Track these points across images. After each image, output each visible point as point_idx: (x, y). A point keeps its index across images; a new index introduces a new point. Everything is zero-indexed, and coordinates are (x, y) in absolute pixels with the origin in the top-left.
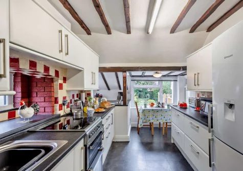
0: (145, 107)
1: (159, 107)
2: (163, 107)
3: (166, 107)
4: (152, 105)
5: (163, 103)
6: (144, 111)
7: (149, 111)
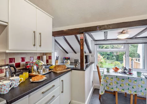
0: (108, 72)
1: (125, 73)
2: (130, 74)
3: (135, 74)
4: (116, 70)
5: (130, 69)
6: (105, 76)
7: (112, 77)
